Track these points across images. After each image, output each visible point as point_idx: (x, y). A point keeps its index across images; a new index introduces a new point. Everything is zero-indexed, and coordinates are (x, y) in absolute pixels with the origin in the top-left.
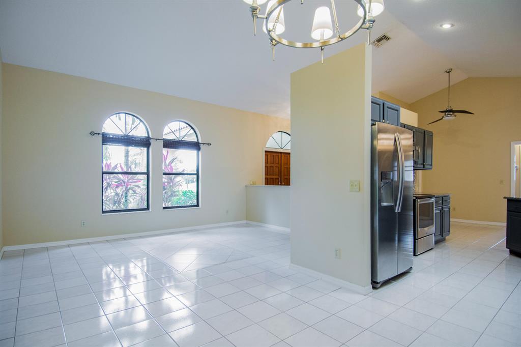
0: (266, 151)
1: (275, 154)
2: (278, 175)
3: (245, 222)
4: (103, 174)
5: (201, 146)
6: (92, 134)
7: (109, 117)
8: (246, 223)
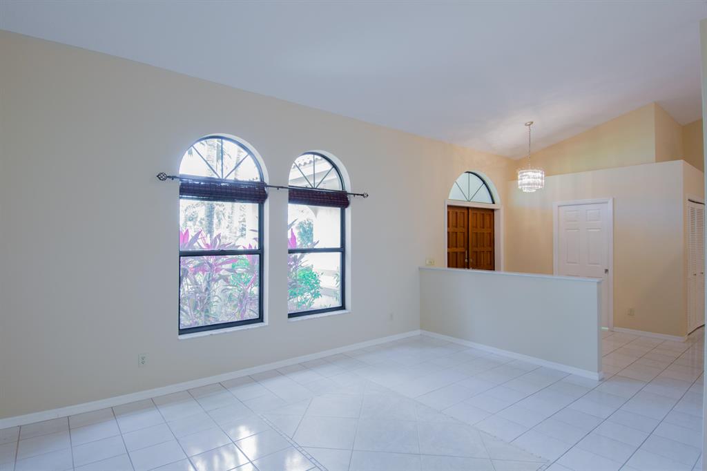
0: (449, 206)
1: (458, 211)
2: (464, 246)
3: (418, 332)
4: (180, 256)
5: (352, 199)
6: (162, 177)
7: (192, 146)
8: (421, 335)
